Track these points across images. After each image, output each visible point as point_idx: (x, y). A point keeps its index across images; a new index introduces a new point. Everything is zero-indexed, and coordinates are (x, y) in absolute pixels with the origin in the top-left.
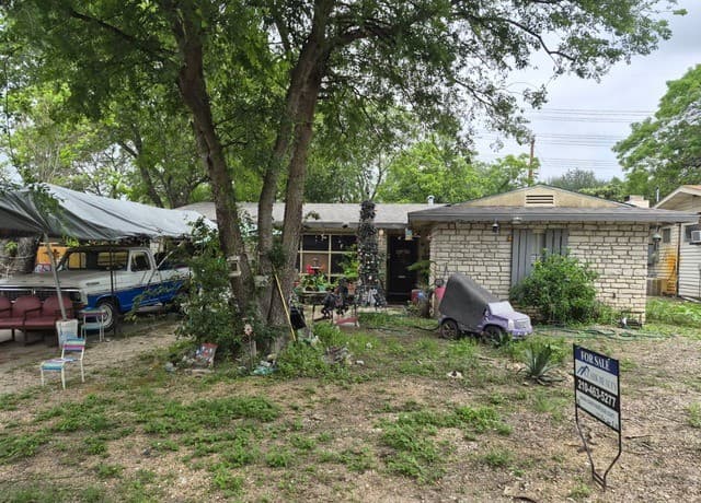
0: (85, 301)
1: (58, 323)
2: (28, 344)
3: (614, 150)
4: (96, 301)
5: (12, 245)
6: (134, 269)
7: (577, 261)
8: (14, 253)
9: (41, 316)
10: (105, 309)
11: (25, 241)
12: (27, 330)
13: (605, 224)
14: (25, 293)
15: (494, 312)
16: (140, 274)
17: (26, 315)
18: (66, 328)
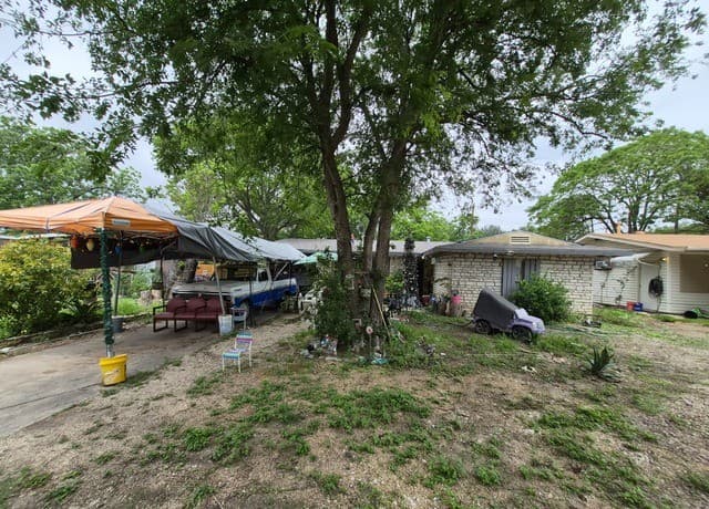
0: (233, 301)
1: (220, 318)
2: (197, 331)
3: (527, 211)
4: (239, 301)
5: (181, 263)
6: (260, 280)
7: (553, 281)
8: (182, 268)
9: (206, 311)
10: (244, 307)
11: (190, 260)
12: (197, 321)
13: (564, 256)
14: (194, 295)
15: (520, 317)
16: (264, 283)
17: (197, 311)
18: (225, 321)
